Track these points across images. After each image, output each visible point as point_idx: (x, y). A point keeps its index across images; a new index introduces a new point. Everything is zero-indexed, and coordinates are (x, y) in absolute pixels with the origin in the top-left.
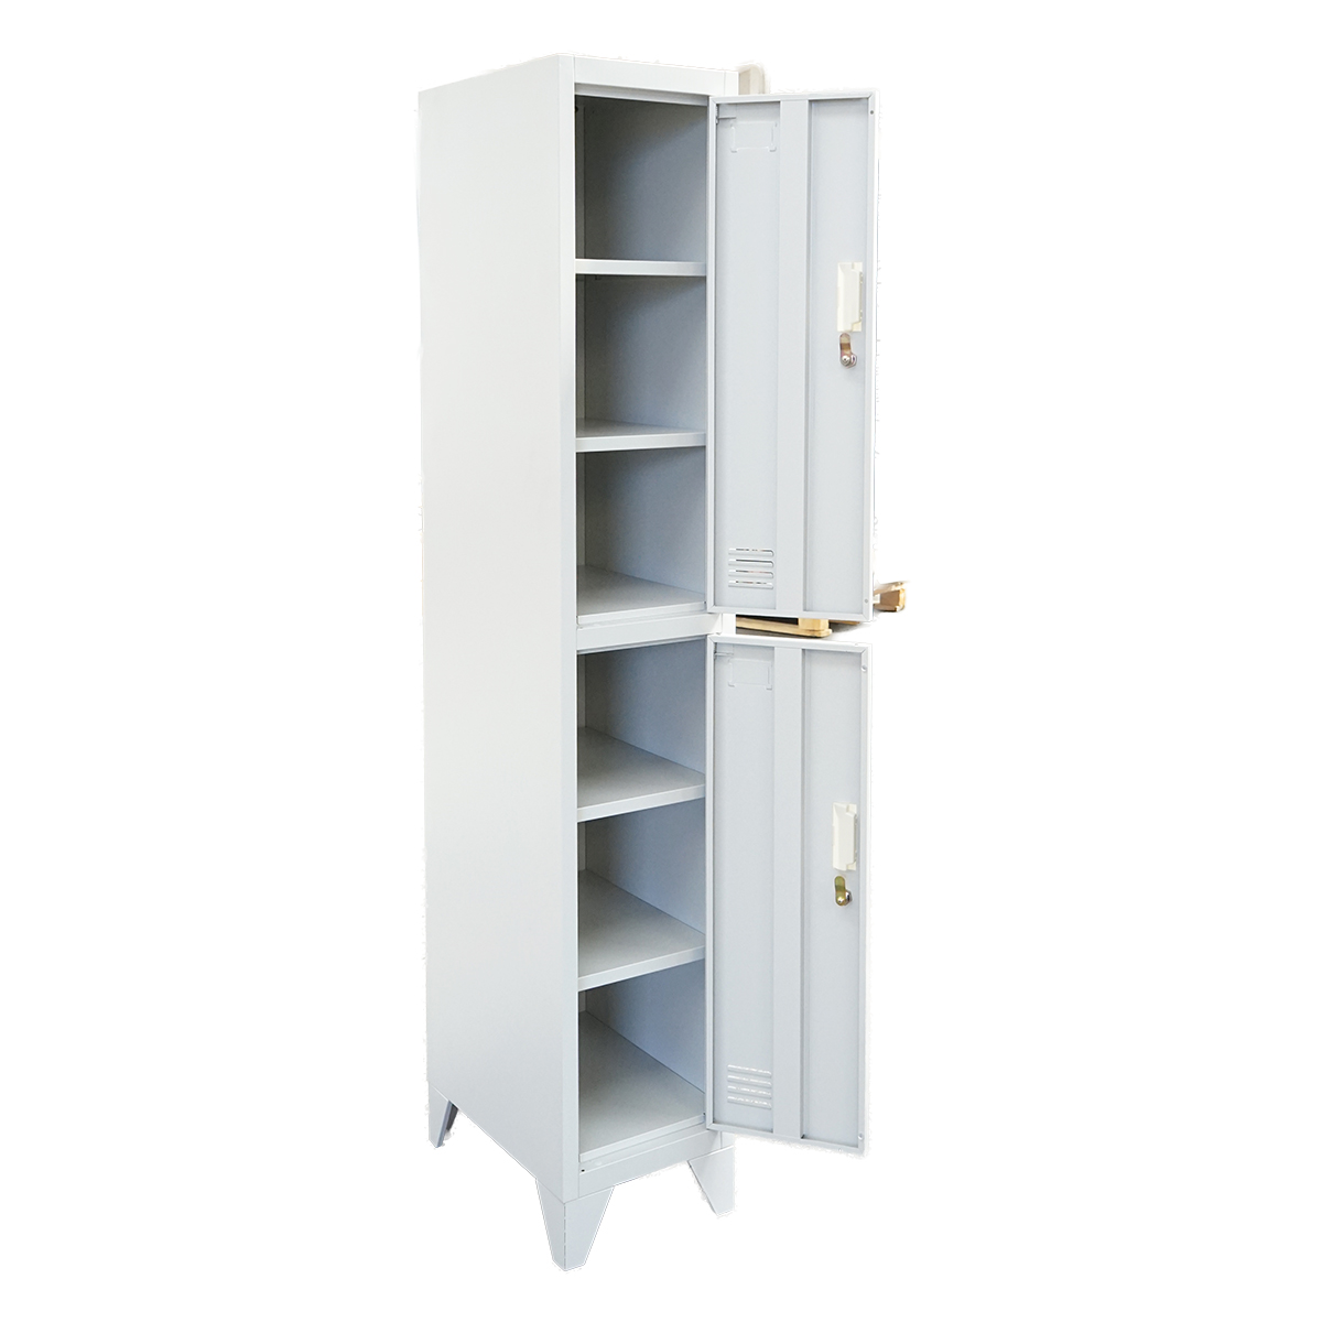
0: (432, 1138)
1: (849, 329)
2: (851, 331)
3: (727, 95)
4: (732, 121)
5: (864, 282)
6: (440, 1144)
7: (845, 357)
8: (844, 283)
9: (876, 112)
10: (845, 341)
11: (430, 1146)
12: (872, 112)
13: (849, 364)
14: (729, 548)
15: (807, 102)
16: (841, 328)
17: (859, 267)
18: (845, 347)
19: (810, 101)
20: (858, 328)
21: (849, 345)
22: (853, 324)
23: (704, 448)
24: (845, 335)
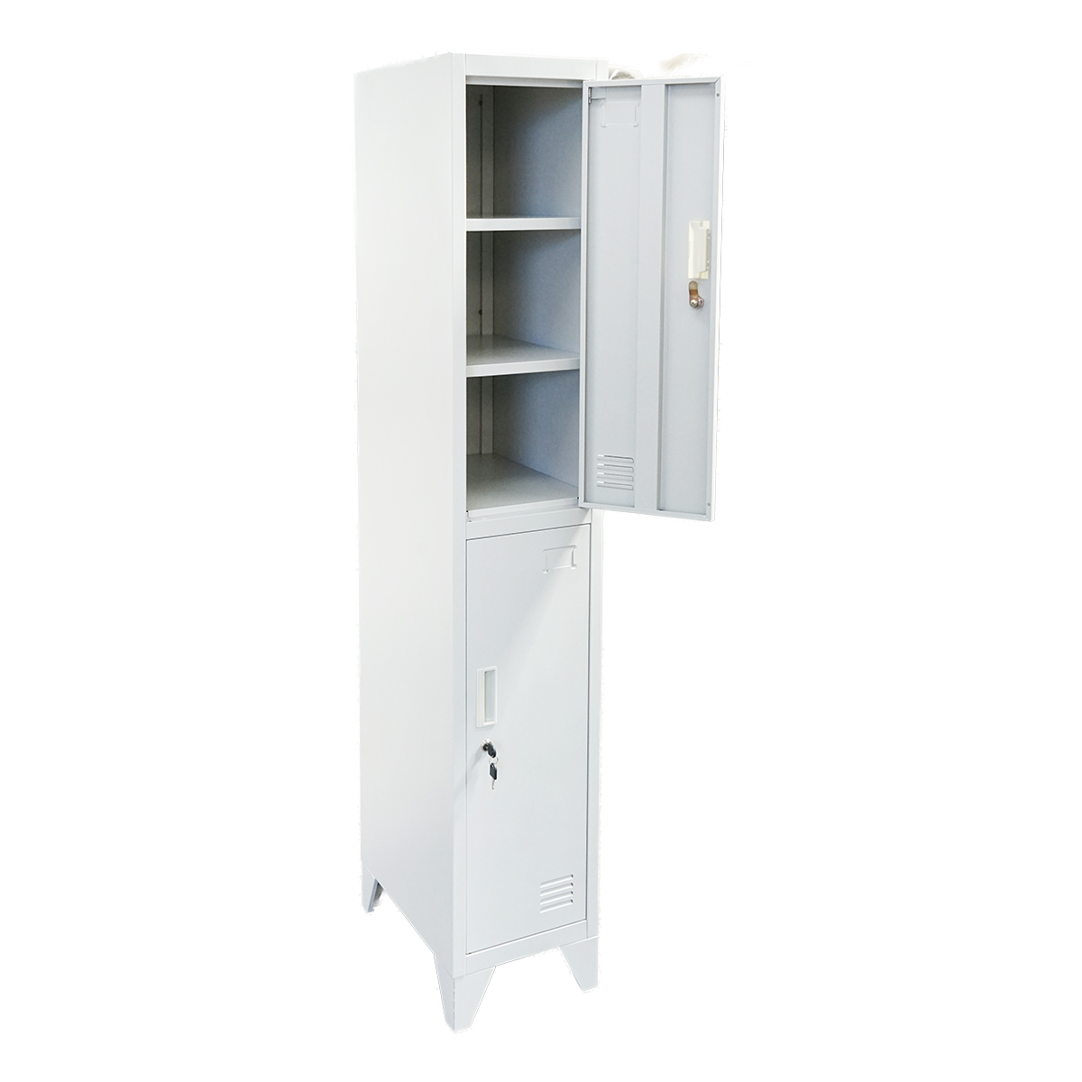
0: (364, 904)
1: (698, 277)
2: (699, 279)
3: (598, 80)
4: (602, 101)
5: (710, 240)
6: (370, 909)
7: (693, 301)
8: (693, 239)
9: (721, 95)
10: (693, 287)
11: (362, 910)
12: (718, 95)
13: (697, 306)
14: (598, 454)
15: (664, 86)
16: (691, 276)
17: (706, 225)
18: (693, 292)
19: (667, 85)
20: (705, 276)
21: (696, 291)
22: (701, 273)
23: (578, 370)
24: (693, 283)
